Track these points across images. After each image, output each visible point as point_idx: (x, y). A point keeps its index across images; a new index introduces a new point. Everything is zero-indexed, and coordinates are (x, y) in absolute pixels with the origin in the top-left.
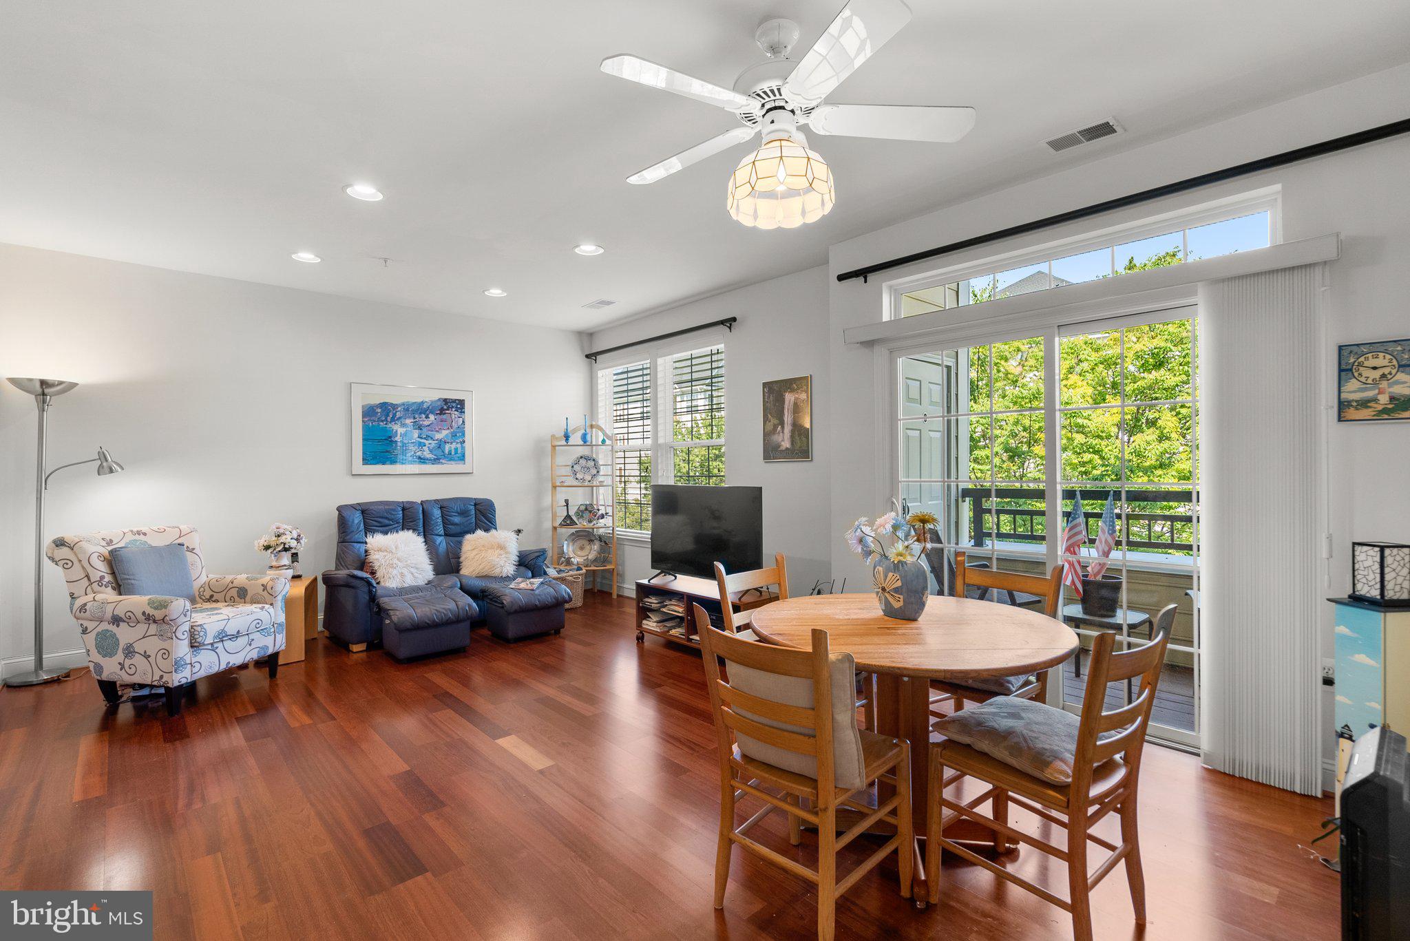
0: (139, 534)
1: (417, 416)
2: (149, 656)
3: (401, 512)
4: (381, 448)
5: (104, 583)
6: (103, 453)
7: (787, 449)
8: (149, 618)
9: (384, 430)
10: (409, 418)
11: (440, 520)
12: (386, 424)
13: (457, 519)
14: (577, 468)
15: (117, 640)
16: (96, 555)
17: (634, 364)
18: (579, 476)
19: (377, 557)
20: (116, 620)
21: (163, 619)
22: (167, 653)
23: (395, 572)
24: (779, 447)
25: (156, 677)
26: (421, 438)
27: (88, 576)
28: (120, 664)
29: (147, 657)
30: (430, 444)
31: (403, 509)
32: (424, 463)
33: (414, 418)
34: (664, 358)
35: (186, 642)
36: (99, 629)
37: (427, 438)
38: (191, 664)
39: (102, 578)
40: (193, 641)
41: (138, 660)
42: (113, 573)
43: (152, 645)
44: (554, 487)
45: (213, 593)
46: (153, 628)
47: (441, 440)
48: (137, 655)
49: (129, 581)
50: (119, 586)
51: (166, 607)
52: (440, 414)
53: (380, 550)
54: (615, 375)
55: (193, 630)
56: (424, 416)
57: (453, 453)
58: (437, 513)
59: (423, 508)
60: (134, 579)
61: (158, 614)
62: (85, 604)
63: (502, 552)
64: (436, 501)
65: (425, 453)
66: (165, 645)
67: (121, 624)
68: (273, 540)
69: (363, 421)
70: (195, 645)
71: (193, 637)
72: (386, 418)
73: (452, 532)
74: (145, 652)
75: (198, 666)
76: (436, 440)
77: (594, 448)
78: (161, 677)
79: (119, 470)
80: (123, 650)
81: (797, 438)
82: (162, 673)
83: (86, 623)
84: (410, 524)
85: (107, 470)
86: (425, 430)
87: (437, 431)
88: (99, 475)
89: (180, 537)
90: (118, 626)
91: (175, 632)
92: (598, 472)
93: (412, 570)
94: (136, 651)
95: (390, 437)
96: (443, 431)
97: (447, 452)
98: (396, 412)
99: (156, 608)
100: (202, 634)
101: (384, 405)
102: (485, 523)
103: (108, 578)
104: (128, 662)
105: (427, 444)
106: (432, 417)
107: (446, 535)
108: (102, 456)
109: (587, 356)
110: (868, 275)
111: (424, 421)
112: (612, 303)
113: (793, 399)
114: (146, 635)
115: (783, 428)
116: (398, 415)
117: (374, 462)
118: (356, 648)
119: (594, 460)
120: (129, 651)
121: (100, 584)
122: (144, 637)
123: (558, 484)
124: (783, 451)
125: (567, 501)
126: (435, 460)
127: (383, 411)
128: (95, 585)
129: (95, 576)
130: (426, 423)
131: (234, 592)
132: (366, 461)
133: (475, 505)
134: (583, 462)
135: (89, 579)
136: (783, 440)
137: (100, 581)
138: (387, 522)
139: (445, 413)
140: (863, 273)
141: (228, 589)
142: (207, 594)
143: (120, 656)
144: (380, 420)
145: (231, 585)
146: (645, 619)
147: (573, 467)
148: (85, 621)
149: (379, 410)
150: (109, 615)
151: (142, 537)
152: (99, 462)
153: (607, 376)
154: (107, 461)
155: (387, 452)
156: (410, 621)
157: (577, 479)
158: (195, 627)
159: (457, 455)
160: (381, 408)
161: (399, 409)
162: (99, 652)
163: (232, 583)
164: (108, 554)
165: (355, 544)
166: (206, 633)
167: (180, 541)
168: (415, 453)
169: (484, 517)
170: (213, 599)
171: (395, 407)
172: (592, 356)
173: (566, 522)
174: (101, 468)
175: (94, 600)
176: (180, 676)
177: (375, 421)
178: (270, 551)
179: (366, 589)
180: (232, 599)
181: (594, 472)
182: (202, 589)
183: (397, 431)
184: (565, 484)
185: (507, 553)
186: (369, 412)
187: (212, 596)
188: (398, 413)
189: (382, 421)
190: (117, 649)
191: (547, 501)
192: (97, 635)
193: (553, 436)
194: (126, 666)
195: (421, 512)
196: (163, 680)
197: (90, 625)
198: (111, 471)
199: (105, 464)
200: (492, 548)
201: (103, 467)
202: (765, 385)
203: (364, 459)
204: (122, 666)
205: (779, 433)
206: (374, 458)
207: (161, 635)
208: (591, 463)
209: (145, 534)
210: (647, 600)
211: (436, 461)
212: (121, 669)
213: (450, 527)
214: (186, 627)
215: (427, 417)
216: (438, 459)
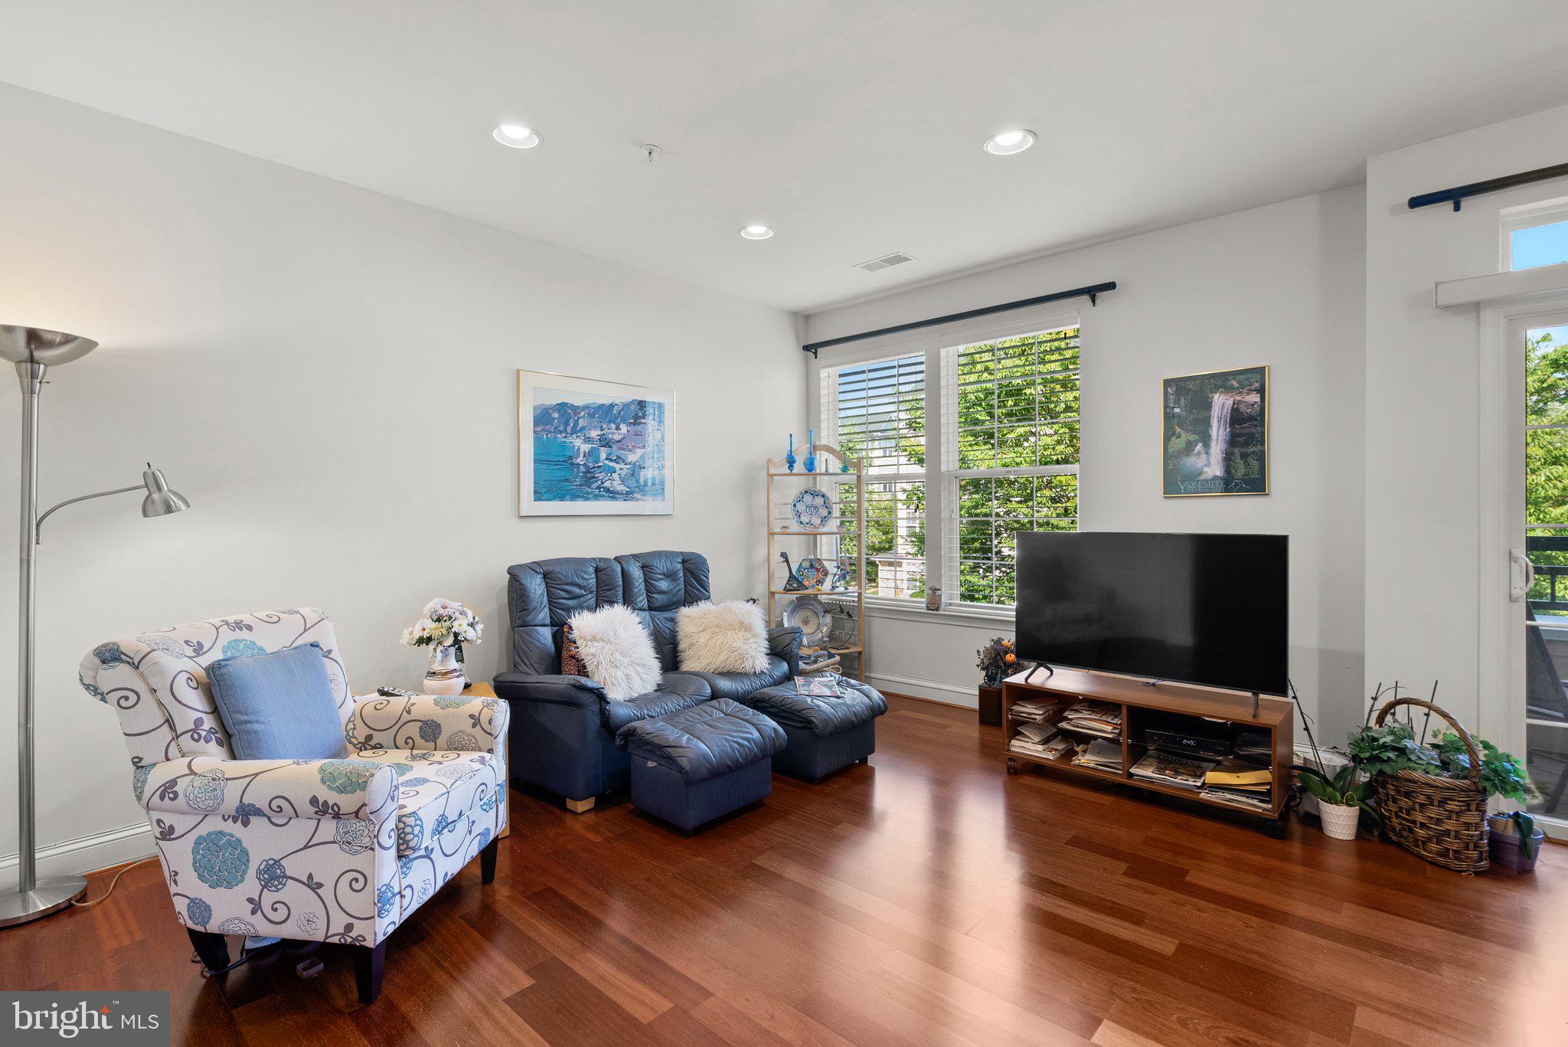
0: (241, 629)
1: (605, 426)
2: (320, 885)
3: (594, 575)
4: (560, 474)
5: (203, 733)
6: (153, 474)
7: (1215, 478)
8: (322, 809)
9: (563, 446)
10: (595, 428)
11: (642, 587)
12: (565, 437)
13: (663, 585)
14: (800, 507)
15: (245, 852)
16: (184, 676)
17: (884, 360)
18: (804, 519)
19: (592, 650)
20: (245, 813)
21: (357, 813)
22: (360, 880)
23: (620, 674)
24: (1200, 474)
25: (337, 927)
26: (611, 460)
27: (170, 722)
28: (250, 900)
29: (313, 885)
30: (621, 469)
31: (597, 570)
32: (613, 498)
33: (602, 430)
34: (946, 349)
35: (393, 852)
36: (203, 830)
37: (617, 461)
38: (400, 892)
39: (198, 722)
40: (402, 847)
41: (292, 893)
42: (215, 711)
43: (328, 863)
44: (771, 534)
45: (371, 732)
46: (328, 828)
47: (634, 464)
48: (290, 881)
49: (249, 725)
50: (228, 736)
51: (363, 786)
52: (634, 424)
53: (594, 639)
54: (841, 376)
55: (401, 825)
56: (613, 426)
57: (650, 484)
58: (637, 573)
59: (622, 568)
60: (257, 722)
61: (347, 802)
62: (173, 782)
63: (748, 635)
64: (635, 557)
65: (615, 483)
66: (359, 862)
67: (253, 819)
68: (430, 627)
69: (535, 431)
70: (404, 853)
71: (403, 839)
72: (566, 428)
73: (657, 604)
74: (310, 877)
75: (407, 892)
76: (630, 464)
77: (818, 478)
78: (349, 927)
79: (183, 507)
80: (259, 871)
81: (1238, 460)
82: (351, 920)
83: (169, 819)
84: (608, 593)
85: (161, 507)
86: (615, 447)
87: (630, 450)
88: (145, 515)
89: (305, 630)
90: (246, 824)
91: (376, 836)
92: (830, 513)
93: (639, 668)
94: (288, 873)
95: (571, 458)
96: (638, 450)
97: (642, 482)
98: (579, 418)
99: (341, 790)
100: (417, 830)
101: (562, 407)
102: (698, 590)
103: (209, 723)
104: (268, 898)
105: (617, 469)
106: (624, 428)
107: (651, 609)
108: (152, 482)
109: (806, 348)
110: (1462, 199)
111: (614, 433)
112: (906, 259)
113: (1231, 402)
114: (310, 844)
115: (1207, 446)
116: (581, 423)
117: (551, 496)
118: (582, 806)
119: (823, 496)
120: (273, 875)
121: (196, 736)
122: (306, 847)
123: (777, 530)
124: (1206, 481)
125: (784, 555)
126: (627, 493)
127: (561, 416)
128: (186, 741)
129: (185, 720)
130: (616, 437)
131: (413, 730)
132: (538, 496)
133: (683, 562)
134: (808, 498)
135: (172, 728)
136: (1208, 465)
137: (194, 731)
138: (577, 590)
139: (640, 423)
140: (1455, 196)
141: (400, 724)
142: (361, 733)
143: (250, 885)
144: (557, 431)
145: (406, 717)
146: (1013, 737)
147: (795, 505)
148: (166, 814)
149: (556, 415)
150: (231, 803)
151: (244, 634)
152: (145, 492)
153: (828, 375)
154: (159, 489)
155: (567, 480)
156: (709, 766)
157: (801, 523)
158: (404, 819)
159: (655, 487)
160: (559, 411)
161: (582, 414)
162: (201, 877)
163: (409, 712)
164: (203, 673)
165: (539, 628)
166: (422, 827)
167: (309, 638)
168: (602, 483)
169: (696, 580)
170: (372, 743)
171: (576, 409)
172: (811, 348)
173: (791, 585)
174: (149, 504)
175: (192, 773)
176: (387, 921)
177: (550, 432)
178: (431, 646)
179: (596, 708)
180: (410, 743)
181: (825, 512)
182: (351, 725)
183: (579, 449)
184: (789, 531)
185: (754, 636)
186: (542, 418)
187: (369, 738)
188: (581, 420)
189: (561, 432)
190: (245, 872)
191: (761, 553)
192: (198, 842)
193: (769, 461)
194: (266, 906)
195: (620, 573)
196: (354, 934)
197: (181, 824)
198: (169, 509)
199: (156, 496)
200: (731, 627)
201: (153, 502)
202: (1167, 383)
203: (536, 492)
204: (256, 906)
205: (1199, 453)
206: (549, 491)
207: (346, 843)
208: (819, 501)
209: (249, 628)
210: (1016, 708)
211: (628, 496)
212: (253, 912)
213: (656, 596)
214: (391, 824)
215: (618, 428)
216: (632, 493)
